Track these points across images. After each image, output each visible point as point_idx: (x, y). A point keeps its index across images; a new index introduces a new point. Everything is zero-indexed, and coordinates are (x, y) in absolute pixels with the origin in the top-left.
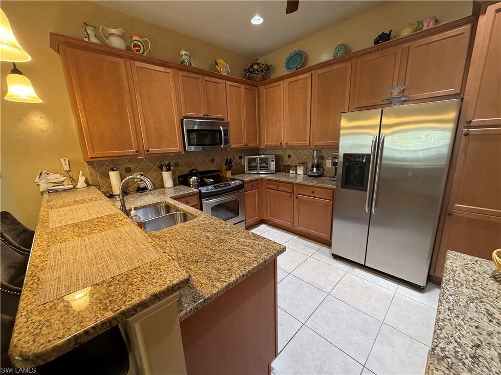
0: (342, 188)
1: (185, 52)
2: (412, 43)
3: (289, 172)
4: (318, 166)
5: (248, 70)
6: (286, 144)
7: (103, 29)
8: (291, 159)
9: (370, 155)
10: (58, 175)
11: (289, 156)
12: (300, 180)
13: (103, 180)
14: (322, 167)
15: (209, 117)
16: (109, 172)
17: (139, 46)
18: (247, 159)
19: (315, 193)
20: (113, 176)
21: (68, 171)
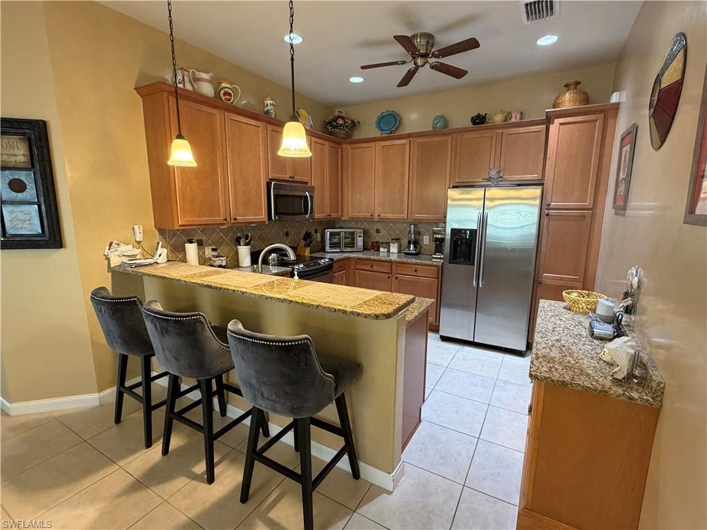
0: (450, 263)
1: (271, 102)
2: (505, 130)
3: (379, 250)
4: (416, 243)
5: (330, 123)
6: (379, 216)
7: (193, 72)
8: (380, 235)
9: (476, 230)
10: (130, 247)
11: (378, 231)
12: (394, 257)
13: (173, 254)
14: (419, 244)
15: (294, 180)
16: (186, 245)
17: (230, 95)
18: (330, 233)
19: (418, 272)
20: (192, 249)
21: (139, 243)
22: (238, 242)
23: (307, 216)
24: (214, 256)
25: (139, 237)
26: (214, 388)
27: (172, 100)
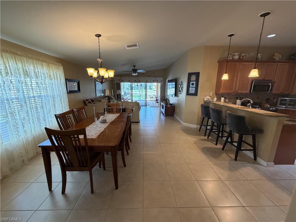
1: (260, 55)
7: (233, 54)
10: (209, 97)
13: (218, 99)
16: (221, 98)
17: (244, 57)
18: (280, 99)
20: (223, 99)
21: (211, 96)
22: (237, 99)
23: (268, 92)
24: (228, 102)
25: (211, 95)
26: (221, 130)
27: (226, 63)
